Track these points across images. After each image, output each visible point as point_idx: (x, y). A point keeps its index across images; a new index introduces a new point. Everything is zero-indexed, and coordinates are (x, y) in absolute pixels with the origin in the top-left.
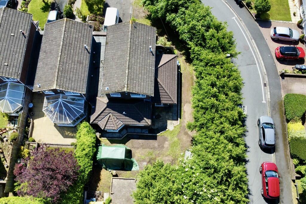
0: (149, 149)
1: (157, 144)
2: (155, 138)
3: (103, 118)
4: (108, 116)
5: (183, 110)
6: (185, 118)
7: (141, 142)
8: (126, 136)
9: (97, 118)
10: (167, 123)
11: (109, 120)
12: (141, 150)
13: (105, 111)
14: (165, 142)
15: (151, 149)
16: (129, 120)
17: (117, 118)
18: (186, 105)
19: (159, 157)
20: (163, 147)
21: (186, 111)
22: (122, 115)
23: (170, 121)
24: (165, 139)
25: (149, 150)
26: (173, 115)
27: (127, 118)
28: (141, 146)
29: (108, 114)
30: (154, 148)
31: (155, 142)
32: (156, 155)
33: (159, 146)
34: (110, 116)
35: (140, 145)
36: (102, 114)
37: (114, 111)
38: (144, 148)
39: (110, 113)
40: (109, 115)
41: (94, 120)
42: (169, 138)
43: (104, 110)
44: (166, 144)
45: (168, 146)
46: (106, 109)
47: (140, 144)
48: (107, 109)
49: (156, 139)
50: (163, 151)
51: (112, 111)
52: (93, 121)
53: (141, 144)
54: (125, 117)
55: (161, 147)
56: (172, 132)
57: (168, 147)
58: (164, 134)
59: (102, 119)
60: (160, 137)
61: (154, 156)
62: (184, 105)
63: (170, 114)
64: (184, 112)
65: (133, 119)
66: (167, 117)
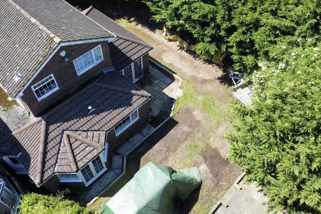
0: (183, 143)
1: (184, 126)
2: (173, 123)
3: (58, 153)
4: (65, 139)
5: (166, 64)
6: (181, 69)
7: (160, 148)
8: (127, 162)
9: (44, 163)
10: (165, 94)
11: (74, 146)
12: (173, 157)
13: (51, 137)
14: (192, 115)
15: (186, 140)
16: (111, 116)
17: (85, 131)
18: (163, 57)
19: (209, 138)
20: (198, 123)
21: (171, 62)
22: (91, 117)
23: (165, 89)
24: (188, 111)
25: (183, 145)
26: (161, 79)
27: (103, 114)
28: (167, 151)
29: (62, 137)
30: (188, 135)
31: (179, 128)
32: (202, 141)
33: (190, 126)
34: (69, 137)
35: (164, 152)
36: (50, 146)
37: (67, 121)
38: (175, 150)
39: (63, 133)
40: (65, 136)
41: (43, 173)
42: (191, 105)
43: (47, 134)
44: (198, 115)
45: (202, 114)
46: (50, 130)
47: (161, 150)
48: (52, 128)
49: (177, 123)
50: (205, 127)
51: (66, 125)
52: (42, 176)
53: (165, 149)
54: (98, 117)
55: (195, 124)
56: (185, 95)
57: (204, 116)
58: (179, 107)
59: (55, 157)
60: (178, 117)
61: (202, 145)
62: (162, 59)
63: (157, 81)
64: (171, 64)
65: (116, 109)
66: (156, 88)
